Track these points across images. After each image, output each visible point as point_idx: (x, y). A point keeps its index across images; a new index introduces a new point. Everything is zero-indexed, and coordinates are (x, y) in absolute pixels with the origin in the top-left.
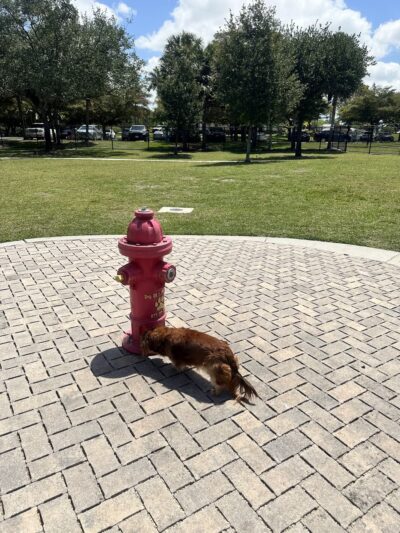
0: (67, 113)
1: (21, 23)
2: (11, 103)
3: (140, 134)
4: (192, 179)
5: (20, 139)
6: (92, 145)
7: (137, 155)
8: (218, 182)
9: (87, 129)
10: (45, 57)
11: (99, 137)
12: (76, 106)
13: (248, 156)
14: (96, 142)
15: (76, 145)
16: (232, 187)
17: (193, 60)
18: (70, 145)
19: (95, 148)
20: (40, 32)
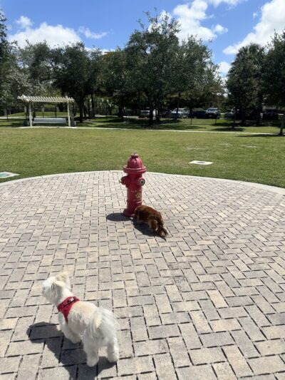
0: (169, 100)
1: (145, 49)
2: (135, 95)
3: (213, 114)
4: (227, 144)
5: (137, 118)
6: (179, 121)
7: (205, 128)
8: (243, 147)
9: (177, 111)
10: (156, 68)
11: (185, 116)
12: (174, 96)
13: (281, 130)
14: (182, 120)
15: (168, 122)
16: (251, 151)
17: (255, 63)
18: (165, 122)
19: (180, 124)
20: (155, 53)
